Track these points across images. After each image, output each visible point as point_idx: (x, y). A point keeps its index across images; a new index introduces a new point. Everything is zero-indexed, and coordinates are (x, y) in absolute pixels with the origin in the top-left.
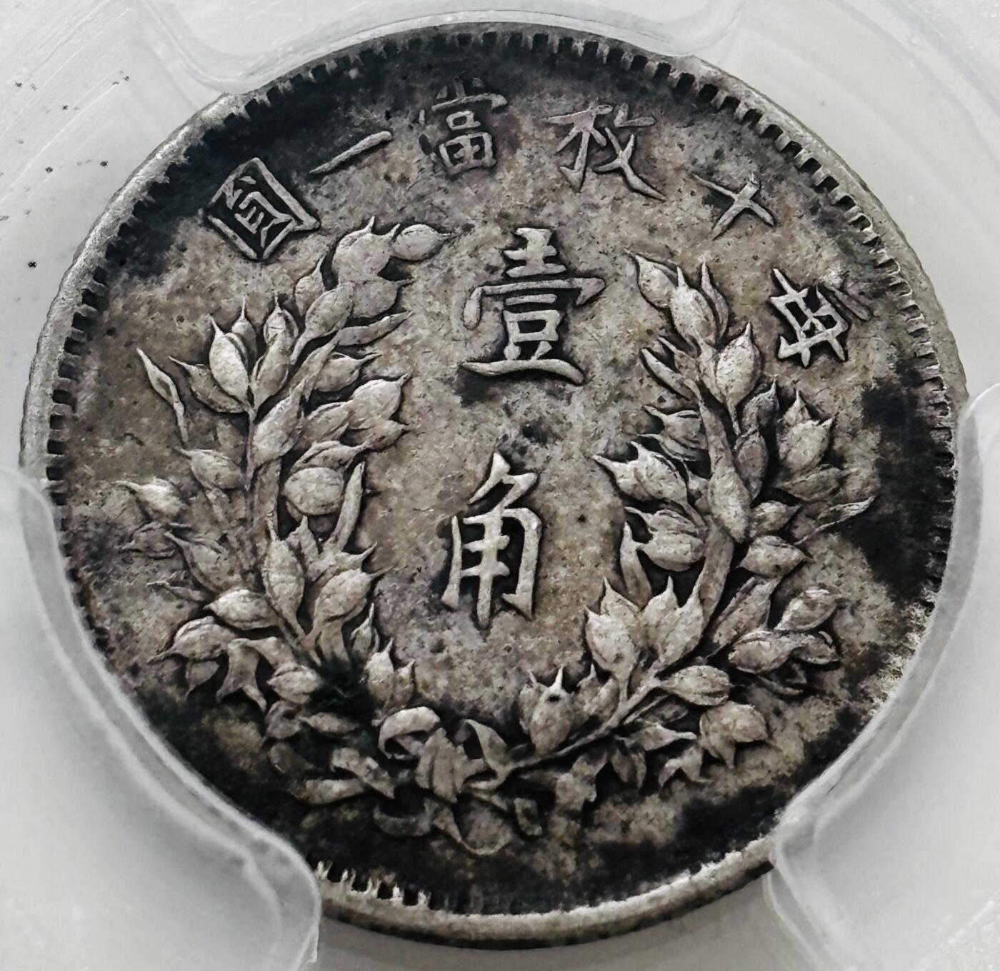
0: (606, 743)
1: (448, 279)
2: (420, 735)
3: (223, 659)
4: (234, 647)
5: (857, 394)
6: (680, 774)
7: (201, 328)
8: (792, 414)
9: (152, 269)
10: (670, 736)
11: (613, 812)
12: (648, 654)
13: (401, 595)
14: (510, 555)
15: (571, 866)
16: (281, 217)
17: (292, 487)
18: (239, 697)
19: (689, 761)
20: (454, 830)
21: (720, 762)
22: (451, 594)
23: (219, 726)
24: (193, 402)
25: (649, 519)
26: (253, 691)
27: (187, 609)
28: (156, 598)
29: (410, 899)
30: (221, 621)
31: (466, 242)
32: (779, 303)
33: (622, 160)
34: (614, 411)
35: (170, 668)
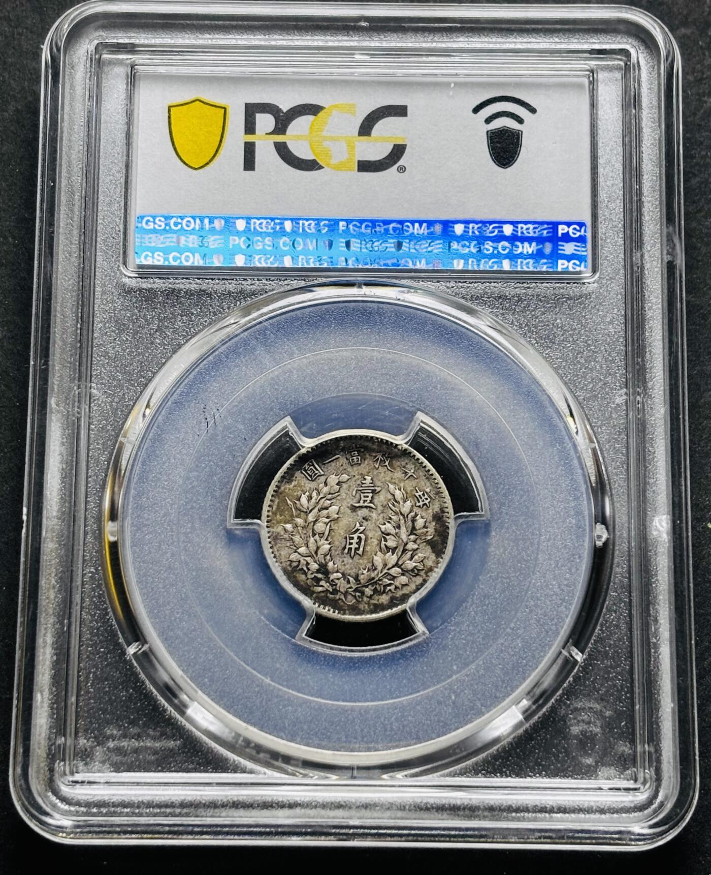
0: (376, 583)
1: (350, 486)
2: (338, 579)
3: (299, 562)
4: (302, 559)
5: (431, 514)
6: (390, 590)
7: (299, 494)
8: (418, 518)
9: (290, 481)
10: (389, 582)
11: (376, 597)
12: (385, 565)
13: (336, 551)
14: (359, 543)
15: (367, 607)
16: (317, 472)
17: (315, 527)
18: (302, 569)
19: (392, 588)
20: (344, 599)
21: (398, 588)
22: (346, 551)
23: (297, 575)
24: (297, 509)
25: (387, 537)
26: (305, 568)
27: (293, 551)
28: (286, 548)
29: (334, 612)
30: (299, 554)
31: (354, 479)
32: (417, 494)
33: (387, 463)
34: (382, 515)
35: (289, 563)
